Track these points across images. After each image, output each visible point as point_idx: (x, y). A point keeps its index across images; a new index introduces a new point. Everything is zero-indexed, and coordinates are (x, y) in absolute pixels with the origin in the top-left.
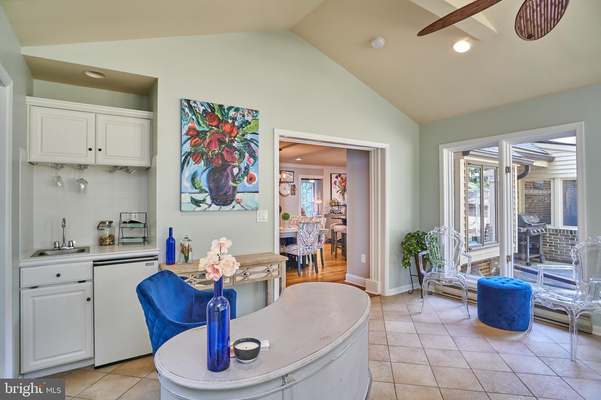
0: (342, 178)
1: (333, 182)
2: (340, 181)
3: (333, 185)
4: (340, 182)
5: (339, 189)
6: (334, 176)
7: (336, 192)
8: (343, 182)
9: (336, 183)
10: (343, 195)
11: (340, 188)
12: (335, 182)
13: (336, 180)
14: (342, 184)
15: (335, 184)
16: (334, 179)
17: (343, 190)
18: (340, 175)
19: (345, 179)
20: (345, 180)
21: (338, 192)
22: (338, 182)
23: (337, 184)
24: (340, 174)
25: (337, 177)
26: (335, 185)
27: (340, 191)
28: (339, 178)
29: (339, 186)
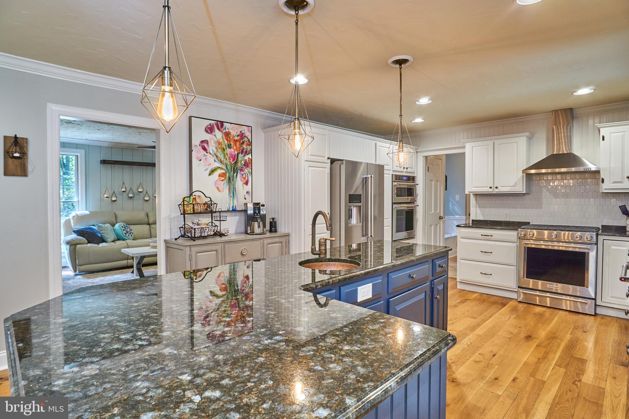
0: (227, 135)
1: (196, 142)
2: (221, 140)
3: (197, 152)
4: (219, 143)
5: (218, 164)
6: (199, 128)
7: (208, 172)
8: (230, 146)
9: (206, 145)
10: (230, 181)
11: (221, 162)
12: (202, 142)
13: (207, 137)
14: (228, 151)
15: (204, 149)
16: (199, 135)
17: (229, 167)
18: (222, 125)
19: (236, 138)
20: (236, 141)
21: (212, 172)
22: (215, 142)
23: (212, 148)
24: (222, 123)
25: (210, 130)
26: (202, 151)
27: (219, 172)
28: (219, 134)
29: (219, 155)
